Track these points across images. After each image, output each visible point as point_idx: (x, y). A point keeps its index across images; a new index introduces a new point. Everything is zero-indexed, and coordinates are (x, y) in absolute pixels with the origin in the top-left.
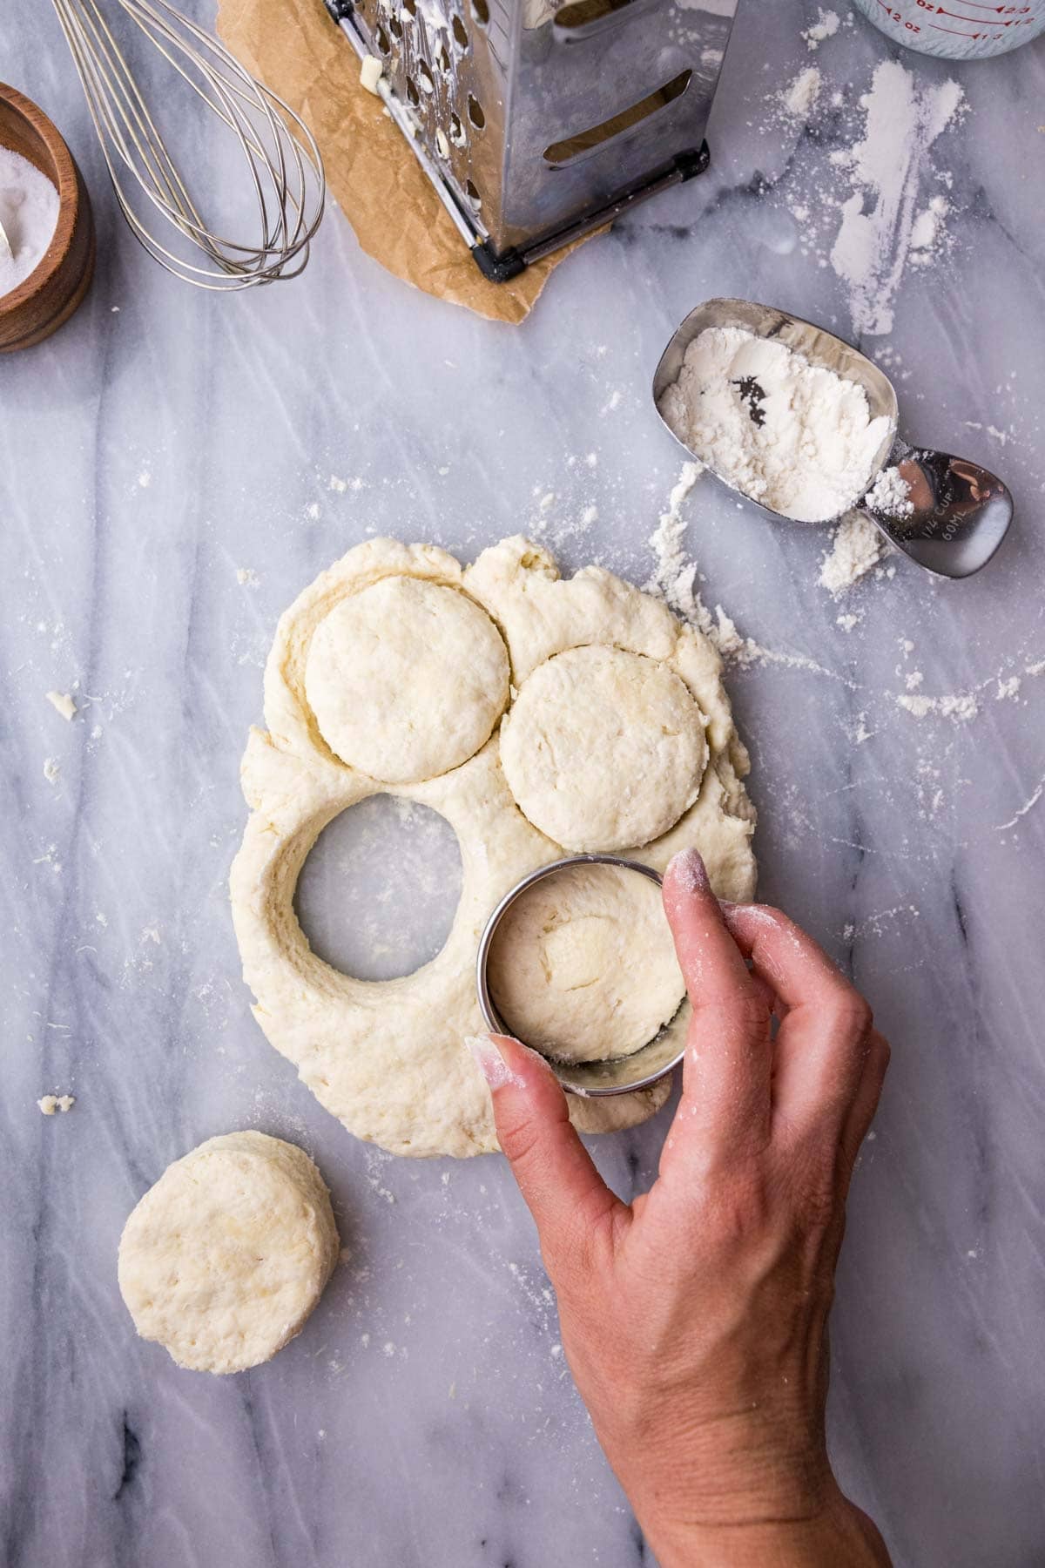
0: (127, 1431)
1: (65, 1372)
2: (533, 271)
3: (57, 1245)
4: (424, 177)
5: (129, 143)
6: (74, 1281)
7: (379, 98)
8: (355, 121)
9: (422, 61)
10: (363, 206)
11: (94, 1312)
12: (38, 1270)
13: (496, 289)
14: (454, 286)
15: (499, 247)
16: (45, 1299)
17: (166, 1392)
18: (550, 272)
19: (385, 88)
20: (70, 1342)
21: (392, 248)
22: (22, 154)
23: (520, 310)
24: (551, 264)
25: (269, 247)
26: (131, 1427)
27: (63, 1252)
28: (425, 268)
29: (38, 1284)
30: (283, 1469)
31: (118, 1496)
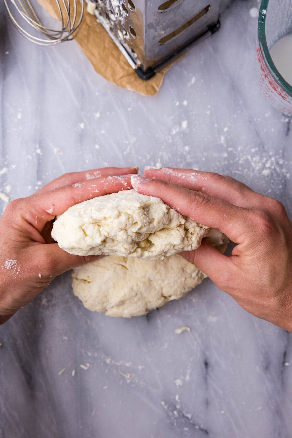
2: (158, 75)
4: (114, 44)
7: (95, 16)
8: (87, 25)
9: (111, 10)
10: (94, 56)
13: (145, 83)
14: (130, 83)
15: (145, 68)
18: (164, 74)
19: (97, 13)
21: (106, 70)
23: (155, 91)
24: (165, 71)
28: (118, 77)
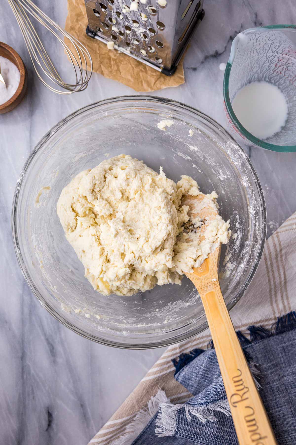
0: (49, 412)
1: (31, 397)
2: (179, 67)
3: (28, 362)
5: (36, 51)
6: (32, 372)
7: (116, 50)
8: (114, 60)
10: (130, 80)
11: (38, 380)
12: (23, 369)
14: (163, 83)
15: (168, 67)
16: (25, 377)
17: (59, 402)
19: (116, 47)
20: (32, 388)
21: (142, 85)
22: (8, 58)
24: (182, 62)
25: (78, 84)
26: (50, 411)
27: (29, 364)
28: (152, 84)
29: (23, 373)
30: (92, 422)
31: (47, 430)
